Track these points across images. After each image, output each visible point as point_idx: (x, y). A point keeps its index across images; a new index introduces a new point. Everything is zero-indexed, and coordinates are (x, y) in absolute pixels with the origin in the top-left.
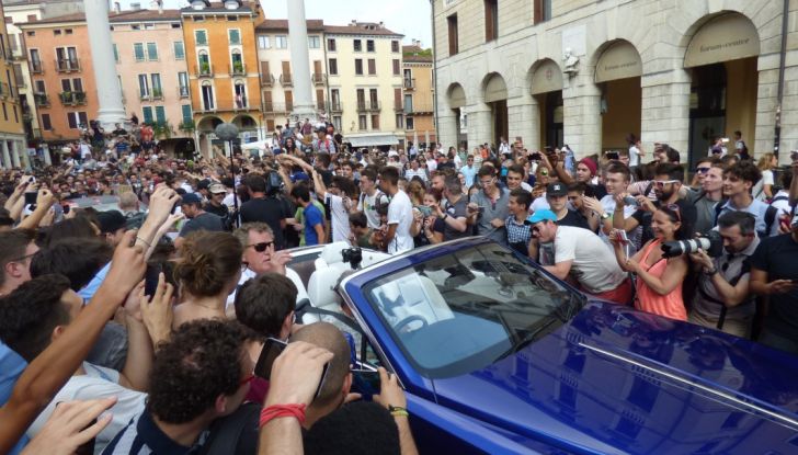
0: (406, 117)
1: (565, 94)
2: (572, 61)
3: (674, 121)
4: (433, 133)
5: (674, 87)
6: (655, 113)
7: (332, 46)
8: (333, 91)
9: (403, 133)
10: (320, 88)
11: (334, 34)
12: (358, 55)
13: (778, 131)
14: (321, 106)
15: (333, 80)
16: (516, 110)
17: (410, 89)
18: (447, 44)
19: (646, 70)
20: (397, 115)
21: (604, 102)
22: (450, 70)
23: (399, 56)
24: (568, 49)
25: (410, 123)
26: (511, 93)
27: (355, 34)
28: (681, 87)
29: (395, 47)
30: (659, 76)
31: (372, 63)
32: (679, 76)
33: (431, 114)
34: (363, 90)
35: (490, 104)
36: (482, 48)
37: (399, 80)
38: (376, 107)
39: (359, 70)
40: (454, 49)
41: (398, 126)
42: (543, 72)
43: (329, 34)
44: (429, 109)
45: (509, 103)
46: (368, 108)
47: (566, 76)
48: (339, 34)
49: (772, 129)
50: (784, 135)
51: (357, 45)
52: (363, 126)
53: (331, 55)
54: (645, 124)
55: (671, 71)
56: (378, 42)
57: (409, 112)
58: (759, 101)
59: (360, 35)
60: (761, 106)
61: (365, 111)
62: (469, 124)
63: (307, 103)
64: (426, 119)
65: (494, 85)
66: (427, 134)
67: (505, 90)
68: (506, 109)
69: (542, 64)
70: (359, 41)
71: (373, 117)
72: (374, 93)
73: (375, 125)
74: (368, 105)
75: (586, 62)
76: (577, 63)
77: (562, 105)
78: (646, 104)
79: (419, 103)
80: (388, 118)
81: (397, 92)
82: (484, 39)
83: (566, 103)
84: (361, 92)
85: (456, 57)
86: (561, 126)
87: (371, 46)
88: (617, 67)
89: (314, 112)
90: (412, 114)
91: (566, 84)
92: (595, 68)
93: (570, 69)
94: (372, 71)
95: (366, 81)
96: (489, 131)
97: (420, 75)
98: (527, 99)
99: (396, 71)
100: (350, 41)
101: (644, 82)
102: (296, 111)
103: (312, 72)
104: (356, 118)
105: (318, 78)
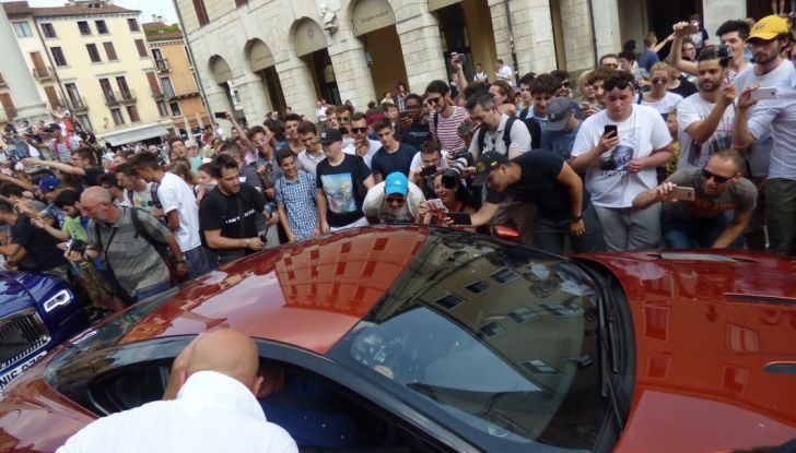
0: (170, 103)
1: (331, 52)
2: (329, 17)
3: (432, 63)
4: (204, 115)
5: (426, 30)
6: (415, 57)
7: (49, 32)
8: (68, 86)
9: (171, 121)
10: (48, 84)
11: (48, 17)
12: (89, 40)
13: (514, 56)
14: (55, 104)
15: (63, 73)
16: (287, 75)
17: (165, 71)
18: (194, 13)
19: (398, 16)
20: (158, 103)
21: (368, 55)
22: (205, 43)
23: (142, 35)
24: (323, 6)
25: (175, 108)
26: (277, 58)
27: (77, 15)
28: (431, 29)
29: (133, 25)
30: (410, 21)
31: (109, 47)
32: (428, 20)
33: (197, 95)
34: (107, 80)
35: (258, 73)
36: (235, 15)
37: (149, 63)
38: (129, 96)
39: (95, 56)
40: (203, 19)
41: (162, 114)
42: (304, 32)
43: (42, 17)
44: (193, 89)
45: (278, 69)
46: (120, 100)
47: (327, 33)
48: (54, 17)
49: (510, 56)
50: (520, 61)
51: (83, 27)
52: (119, 121)
53: (51, 43)
54: (409, 69)
55: (420, 15)
56: (109, 22)
57: (171, 96)
58: (495, 33)
59: (83, 15)
60: (497, 39)
61: (117, 104)
62: (241, 96)
63: (34, 103)
64: (193, 101)
65: (257, 52)
66: (198, 117)
67: (270, 55)
68: (277, 75)
69: (301, 24)
70: (85, 23)
71: (129, 109)
72: (121, 81)
73: (134, 117)
74: (118, 96)
75: (342, 16)
76: (335, 18)
77: (330, 63)
78: (405, 50)
79: (180, 85)
80: (147, 107)
81: (151, 77)
82: (234, 5)
83: (334, 61)
84: (105, 83)
85: (208, 27)
86: (334, 85)
87: (102, 28)
88: (371, 18)
89: (47, 112)
90: (175, 98)
91: (329, 41)
92: (352, 22)
93: (330, 25)
94: (112, 55)
95: (107, 68)
96: (265, 101)
97: (173, 53)
98: (294, 62)
99: (143, 53)
100: (72, 24)
101: (400, 29)
102: (22, 115)
103: (31, 66)
104: (107, 113)
105: (41, 72)
